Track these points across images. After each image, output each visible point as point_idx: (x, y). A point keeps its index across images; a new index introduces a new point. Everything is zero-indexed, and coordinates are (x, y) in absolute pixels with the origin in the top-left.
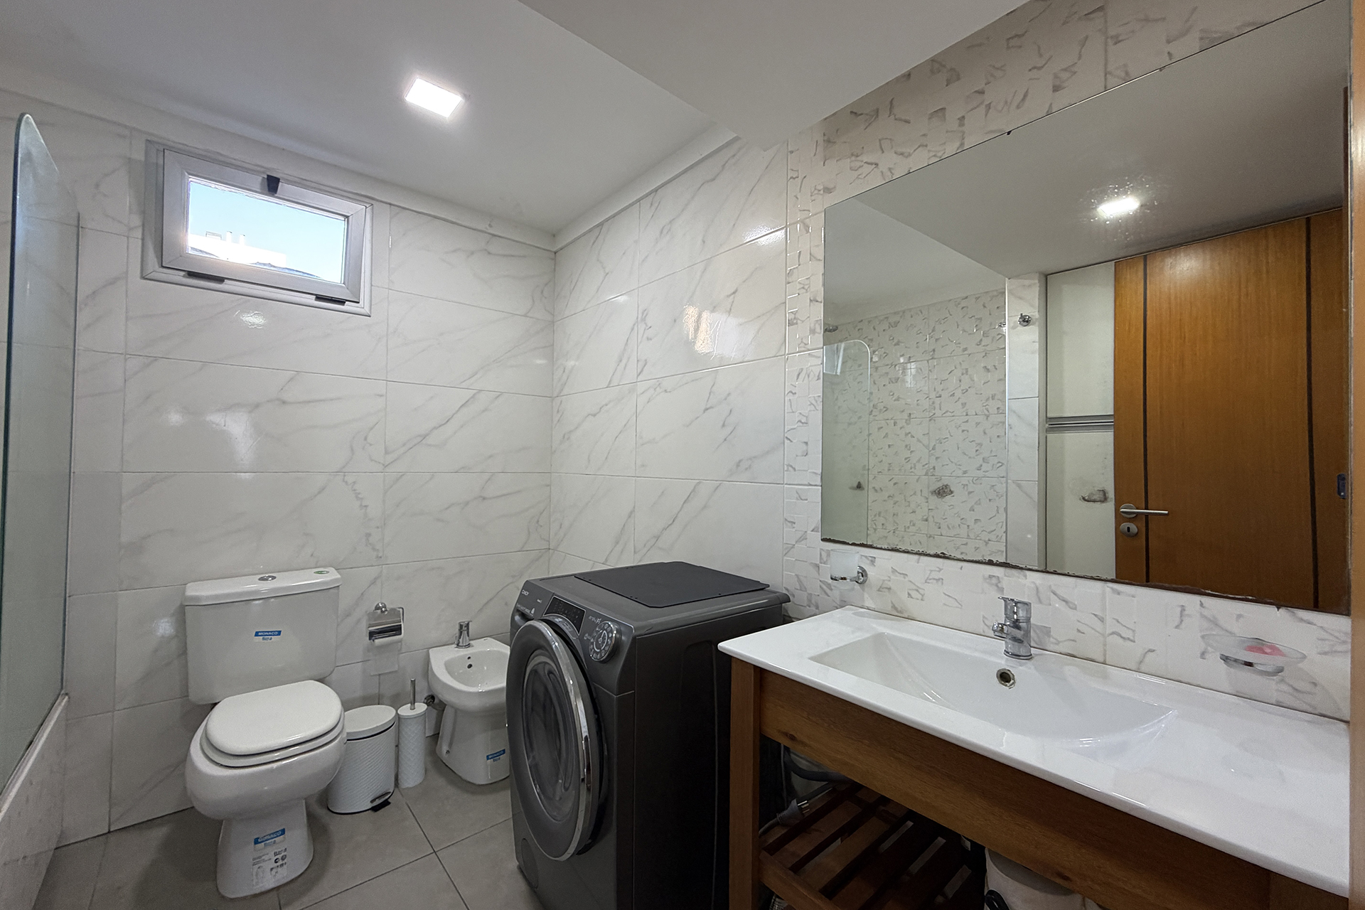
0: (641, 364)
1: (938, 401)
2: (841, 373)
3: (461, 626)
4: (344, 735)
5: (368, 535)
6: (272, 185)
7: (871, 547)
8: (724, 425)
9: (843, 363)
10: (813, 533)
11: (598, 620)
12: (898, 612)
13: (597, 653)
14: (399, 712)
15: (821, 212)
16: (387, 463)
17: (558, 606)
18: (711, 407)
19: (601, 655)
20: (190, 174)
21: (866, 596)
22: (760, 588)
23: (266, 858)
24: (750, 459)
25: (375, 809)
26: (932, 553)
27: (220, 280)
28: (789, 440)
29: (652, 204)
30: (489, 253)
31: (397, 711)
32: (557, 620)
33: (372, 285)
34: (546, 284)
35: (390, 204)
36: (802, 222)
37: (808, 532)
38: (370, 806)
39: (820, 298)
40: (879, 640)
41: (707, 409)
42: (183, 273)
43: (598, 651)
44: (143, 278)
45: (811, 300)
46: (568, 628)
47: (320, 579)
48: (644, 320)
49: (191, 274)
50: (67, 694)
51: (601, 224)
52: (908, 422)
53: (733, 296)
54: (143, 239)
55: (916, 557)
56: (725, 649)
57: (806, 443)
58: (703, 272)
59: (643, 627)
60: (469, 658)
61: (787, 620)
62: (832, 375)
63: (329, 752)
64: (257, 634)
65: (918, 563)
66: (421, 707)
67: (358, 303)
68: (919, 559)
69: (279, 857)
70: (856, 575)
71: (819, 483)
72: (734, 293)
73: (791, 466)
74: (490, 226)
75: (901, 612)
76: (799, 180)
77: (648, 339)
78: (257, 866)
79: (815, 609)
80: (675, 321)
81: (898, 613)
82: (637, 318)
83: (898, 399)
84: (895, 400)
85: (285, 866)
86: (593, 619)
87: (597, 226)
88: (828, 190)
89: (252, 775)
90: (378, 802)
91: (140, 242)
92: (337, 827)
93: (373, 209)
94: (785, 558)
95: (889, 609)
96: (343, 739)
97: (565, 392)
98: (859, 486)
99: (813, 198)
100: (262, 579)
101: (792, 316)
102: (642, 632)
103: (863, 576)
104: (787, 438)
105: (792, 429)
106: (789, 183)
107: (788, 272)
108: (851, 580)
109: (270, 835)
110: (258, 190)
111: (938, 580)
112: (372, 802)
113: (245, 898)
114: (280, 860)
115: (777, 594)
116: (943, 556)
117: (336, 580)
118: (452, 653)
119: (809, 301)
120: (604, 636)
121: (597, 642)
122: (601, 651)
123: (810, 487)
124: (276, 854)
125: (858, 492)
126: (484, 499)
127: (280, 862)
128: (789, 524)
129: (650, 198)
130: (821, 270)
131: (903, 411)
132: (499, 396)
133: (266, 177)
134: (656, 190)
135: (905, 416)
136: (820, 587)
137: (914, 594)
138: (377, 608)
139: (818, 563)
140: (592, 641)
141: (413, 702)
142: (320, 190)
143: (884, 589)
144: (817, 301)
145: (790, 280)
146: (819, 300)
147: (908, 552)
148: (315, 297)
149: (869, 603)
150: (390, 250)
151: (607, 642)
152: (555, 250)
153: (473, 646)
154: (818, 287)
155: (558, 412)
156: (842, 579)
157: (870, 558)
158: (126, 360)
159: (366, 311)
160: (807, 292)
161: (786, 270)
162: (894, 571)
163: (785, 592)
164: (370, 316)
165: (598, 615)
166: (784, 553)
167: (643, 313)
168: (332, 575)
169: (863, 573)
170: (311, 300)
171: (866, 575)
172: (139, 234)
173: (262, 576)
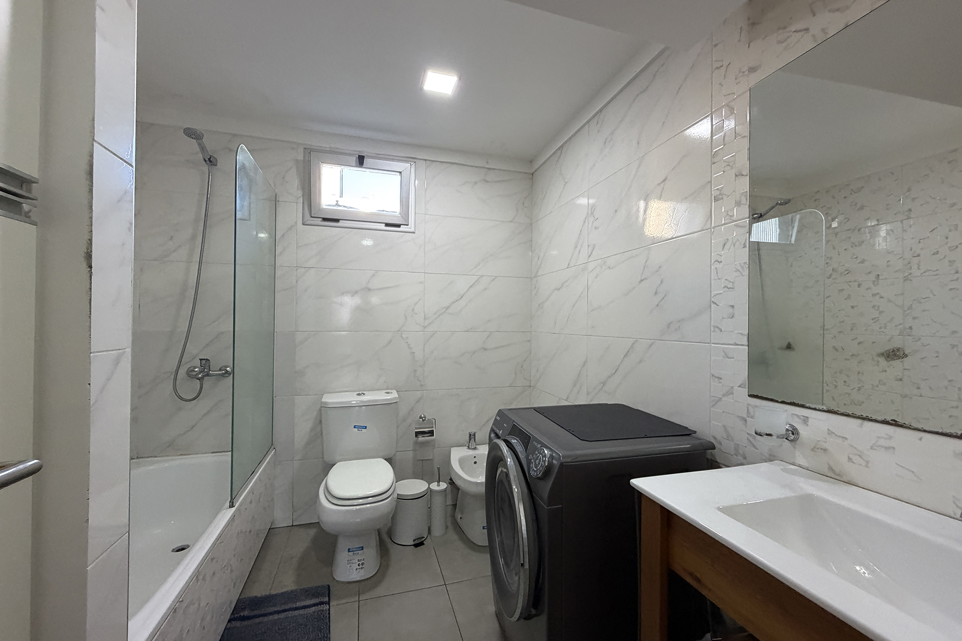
0: (591, 248)
1: (915, 260)
2: (796, 240)
3: (470, 435)
4: (396, 496)
5: (415, 371)
6: (361, 161)
7: (803, 406)
8: (656, 293)
9: (798, 232)
10: (739, 388)
11: (539, 446)
12: (835, 474)
13: (535, 471)
14: (430, 486)
15: (747, 91)
16: (426, 326)
17: (516, 431)
18: (646, 279)
19: (537, 473)
20: (322, 163)
21: (797, 453)
22: (686, 433)
23: (353, 561)
24: (679, 321)
25: (416, 546)
26: (879, 418)
27: (337, 221)
28: (715, 303)
29: (597, 123)
30: (487, 182)
31: (429, 486)
32: (513, 441)
33: (415, 213)
34: (526, 198)
35: (426, 160)
36: (728, 105)
37: (735, 387)
38: (412, 543)
39: (746, 171)
40: (807, 503)
41: (642, 281)
42: (321, 219)
43: (536, 469)
44: (303, 224)
45: (736, 176)
46: (519, 448)
47: (389, 397)
48: (592, 213)
49: (325, 219)
50: (275, 448)
51: (562, 147)
52: (876, 283)
53: (663, 183)
54: (303, 203)
55: (859, 421)
56: (635, 485)
57: (733, 307)
58: (638, 168)
59: (569, 456)
60: (475, 457)
61: (712, 464)
62: (785, 244)
63: (385, 505)
64: (355, 427)
65: (861, 427)
66: (443, 486)
67: (408, 225)
68: (862, 424)
69: (361, 563)
70: (784, 432)
71: (747, 344)
72: (664, 181)
73: (718, 327)
74: (487, 163)
75: (839, 475)
76: (723, 69)
77: (596, 228)
78: (350, 565)
79: (741, 460)
80: (616, 211)
81: (835, 476)
82: (588, 213)
83: (863, 262)
84: (859, 263)
85: (363, 569)
86: (536, 444)
87: (559, 149)
88: (752, 70)
89: (348, 511)
90: (416, 542)
91: (302, 204)
92: (394, 550)
93: (415, 165)
94: (712, 409)
95: (825, 471)
96: (393, 498)
97: (539, 273)
98: (789, 347)
99: (737, 81)
100: (359, 395)
101: (718, 193)
102: (569, 460)
103: (793, 434)
104: (713, 302)
105: (718, 294)
106: (713, 74)
107: (713, 154)
108: (778, 437)
109: (355, 548)
110: (354, 165)
111: (887, 448)
112: (414, 541)
113: (343, 582)
114: (361, 565)
115: (701, 441)
116: (895, 423)
117: (395, 398)
118: (463, 452)
119: (734, 176)
120: (540, 459)
121: (535, 463)
122: (537, 470)
123: (737, 347)
124: (359, 561)
125: (787, 352)
126: (485, 349)
127: (361, 567)
128: (717, 380)
129: (596, 119)
130: (747, 146)
131: (870, 273)
132: (494, 279)
133: (357, 156)
134: (601, 111)
135: (872, 277)
136: (748, 439)
137: (856, 459)
138: (421, 417)
139: (745, 416)
140: (532, 461)
141: (439, 482)
142: (387, 159)
143: (818, 449)
144: (743, 175)
145: (715, 160)
146: (745, 174)
147: (848, 415)
148: (384, 225)
149: (801, 461)
150: (426, 190)
151: (542, 464)
152: (532, 172)
153: (478, 449)
154: (743, 162)
155: (535, 288)
156: (767, 435)
157: (802, 417)
158: (297, 270)
159: (412, 230)
160: (732, 168)
161: (712, 151)
162: (830, 433)
163: (713, 441)
164: (414, 233)
165: (539, 442)
166: (712, 404)
167: (592, 208)
168: (394, 395)
169: (794, 431)
170: (383, 227)
171: (798, 434)
172: (301, 200)
173: (359, 392)
